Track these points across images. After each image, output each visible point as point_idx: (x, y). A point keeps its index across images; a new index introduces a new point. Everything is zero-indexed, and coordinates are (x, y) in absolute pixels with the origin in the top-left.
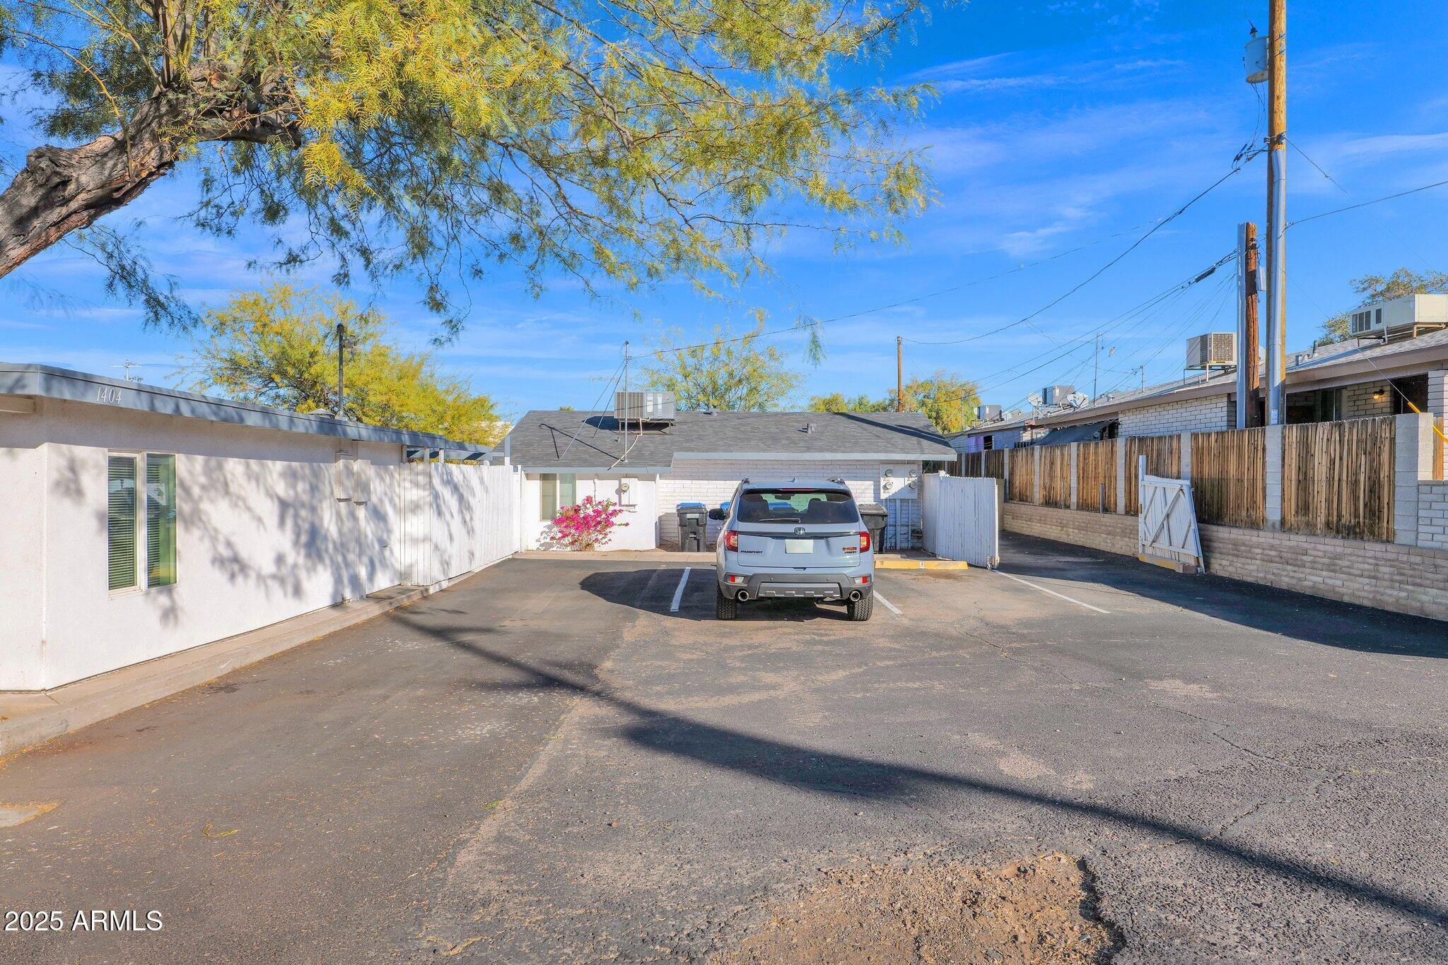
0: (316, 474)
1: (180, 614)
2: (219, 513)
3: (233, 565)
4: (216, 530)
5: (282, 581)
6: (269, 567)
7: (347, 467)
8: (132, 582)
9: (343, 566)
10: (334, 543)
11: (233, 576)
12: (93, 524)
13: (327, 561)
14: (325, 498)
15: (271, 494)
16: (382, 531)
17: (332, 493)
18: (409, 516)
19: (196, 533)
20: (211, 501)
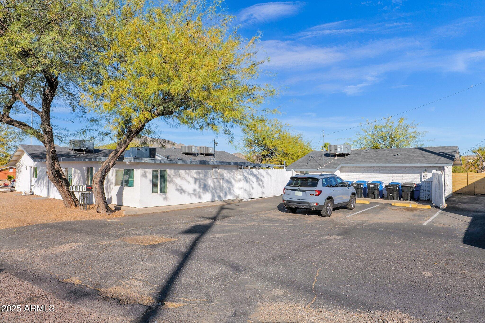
0: (206, 173)
1: (168, 199)
2: (178, 181)
3: (182, 191)
4: (177, 184)
5: (195, 195)
6: (191, 192)
7: (215, 171)
8: (157, 192)
9: (215, 193)
10: (212, 188)
11: (181, 193)
12: (149, 182)
13: (210, 191)
14: (209, 178)
15: (192, 177)
16: (230, 186)
17: (211, 177)
18: (239, 182)
19: (172, 184)
20: (176, 178)
